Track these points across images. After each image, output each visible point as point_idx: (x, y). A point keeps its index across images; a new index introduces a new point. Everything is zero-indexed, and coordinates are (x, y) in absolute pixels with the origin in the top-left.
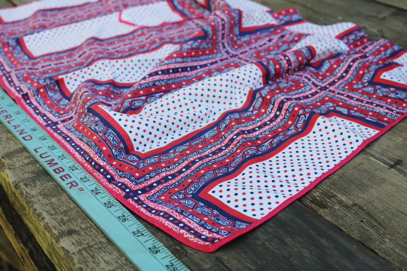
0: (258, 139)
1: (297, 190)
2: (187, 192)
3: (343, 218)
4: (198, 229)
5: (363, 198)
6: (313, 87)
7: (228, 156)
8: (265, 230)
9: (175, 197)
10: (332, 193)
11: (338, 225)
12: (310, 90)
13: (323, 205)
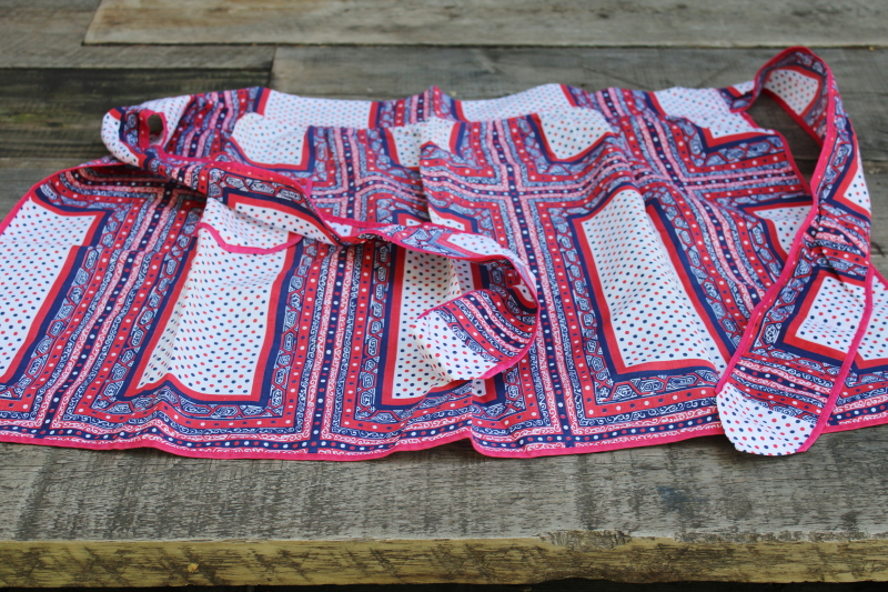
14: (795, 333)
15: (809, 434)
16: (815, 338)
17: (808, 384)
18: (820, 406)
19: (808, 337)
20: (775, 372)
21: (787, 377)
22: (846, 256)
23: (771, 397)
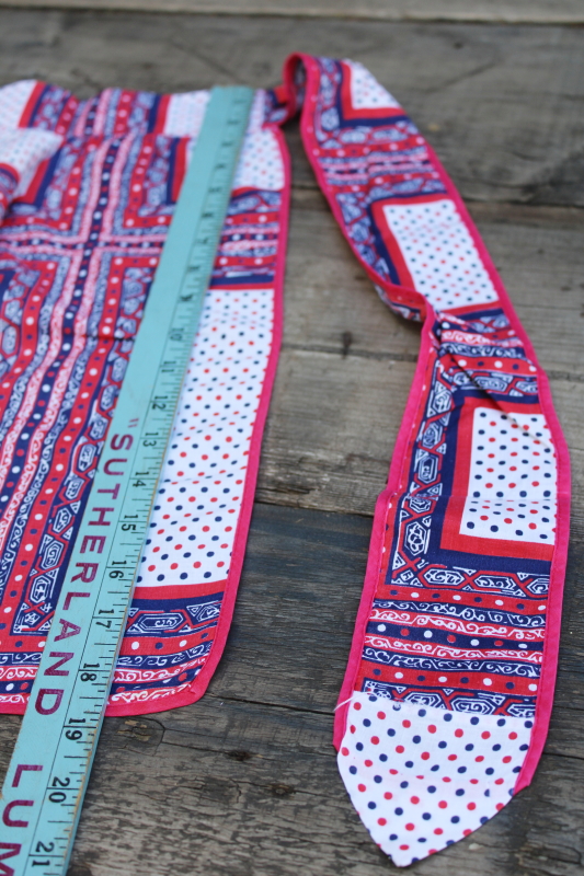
0: (68, 414)
1: (239, 482)
2: (34, 604)
3: (353, 493)
4: (143, 678)
5: (352, 437)
6: (70, 253)
7: (43, 483)
8: (254, 592)
9: (21, 627)
10: (294, 456)
11: (358, 512)
12: (71, 261)
13: (301, 487)
14: (458, 528)
15: (527, 741)
16: (494, 529)
17: (502, 631)
18: (532, 674)
19: (482, 531)
20: (439, 622)
21: (462, 629)
22: (498, 364)
23: (443, 679)
